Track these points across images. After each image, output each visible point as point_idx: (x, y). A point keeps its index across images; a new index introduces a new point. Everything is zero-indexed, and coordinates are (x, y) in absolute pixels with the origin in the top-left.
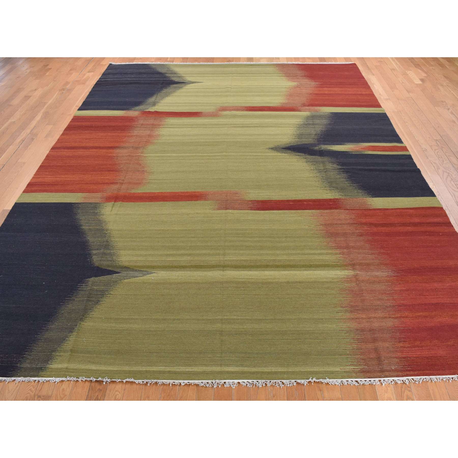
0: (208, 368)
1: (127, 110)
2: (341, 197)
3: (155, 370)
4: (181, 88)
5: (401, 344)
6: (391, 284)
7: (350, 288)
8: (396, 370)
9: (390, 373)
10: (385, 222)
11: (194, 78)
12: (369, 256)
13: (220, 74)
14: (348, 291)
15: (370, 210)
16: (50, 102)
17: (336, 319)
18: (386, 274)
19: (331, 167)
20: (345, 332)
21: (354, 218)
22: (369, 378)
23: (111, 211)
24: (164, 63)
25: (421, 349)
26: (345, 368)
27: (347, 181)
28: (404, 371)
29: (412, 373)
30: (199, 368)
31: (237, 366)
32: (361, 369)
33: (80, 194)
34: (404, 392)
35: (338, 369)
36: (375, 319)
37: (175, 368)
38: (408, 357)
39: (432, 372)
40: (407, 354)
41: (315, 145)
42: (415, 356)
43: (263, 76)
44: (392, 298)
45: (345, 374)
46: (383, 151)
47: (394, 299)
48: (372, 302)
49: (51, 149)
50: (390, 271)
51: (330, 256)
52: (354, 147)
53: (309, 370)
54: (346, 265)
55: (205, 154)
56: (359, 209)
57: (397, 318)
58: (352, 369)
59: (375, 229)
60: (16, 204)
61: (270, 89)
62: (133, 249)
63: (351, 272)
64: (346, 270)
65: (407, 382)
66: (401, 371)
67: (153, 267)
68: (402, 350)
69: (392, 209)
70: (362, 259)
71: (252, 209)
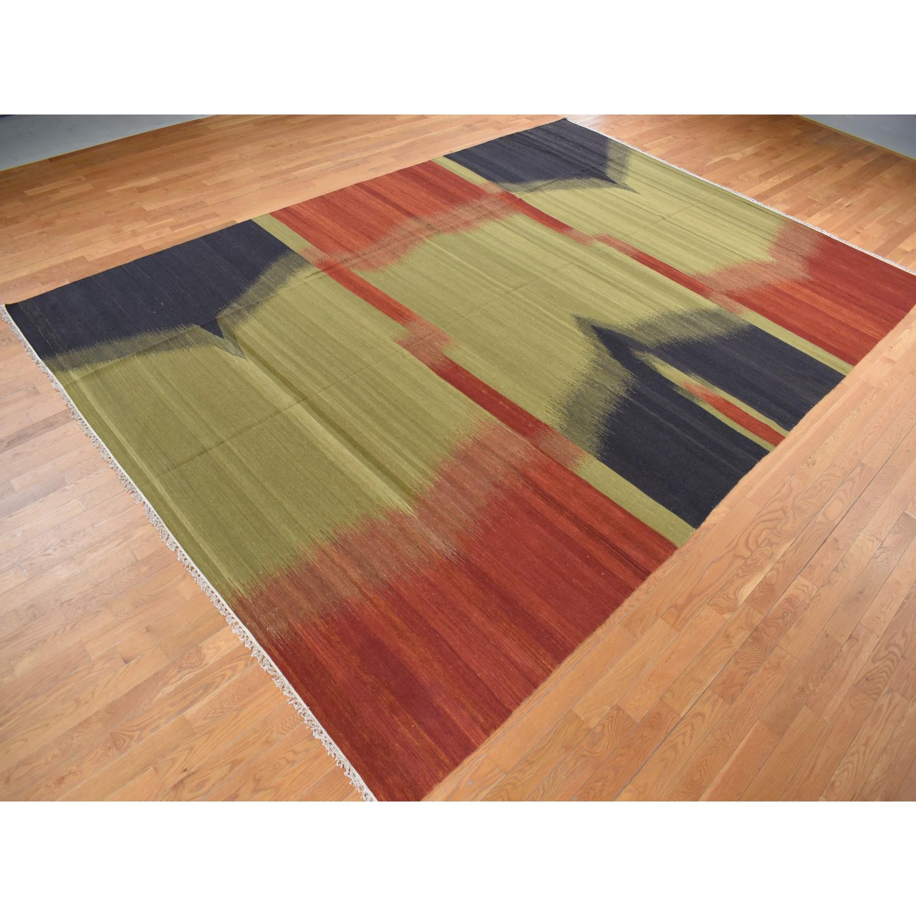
0: (147, 470)
1: (492, 182)
2: (556, 427)
3: (117, 435)
4: (599, 186)
5: (318, 622)
6: (428, 561)
7: (379, 523)
8: (267, 634)
9: (259, 629)
10: (556, 497)
11: (638, 183)
12: (464, 514)
13: (683, 194)
14: (371, 524)
15: (566, 470)
16: (434, 133)
17: (309, 536)
18: (443, 546)
19: (612, 387)
20: (294, 554)
21: (526, 462)
22: (235, 612)
23: (305, 278)
24: (632, 146)
25: (328, 647)
26: (234, 581)
27: (603, 417)
28: (273, 644)
29: (276, 653)
30: (144, 464)
31: (167, 490)
32: (244, 597)
33: (308, 245)
34: (240, 660)
35: (226, 575)
36: (342, 573)
37: (131, 448)
38: (301, 638)
39: (294, 676)
40: (307, 635)
41: (643, 348)
42: (309, 644)
43: (740, 227)
44: (399, 574)
45: (224, 587)
46: (732, 418)
47: (399, 578)
48: (371, 556)
49: (356, 184)
50: (454, 549)
51: (420, 476)
52: (696, 386)
53: (206, 551)
54: (417, 499)
55: (489, 278)
56: (553, 458)
57: (364, 595)
58: (237, 588)
59: (528, 494)
60: (250, 221)
61: (719, 248)
62: (265, 326)
63: (410, 510)
64: (408, 504)
65: (254, 654)
66: (270, 639)
67: (253, 353)
68: (308, 626)
69: (597, 492)
70: (449, 509)
71: (433, 367)
